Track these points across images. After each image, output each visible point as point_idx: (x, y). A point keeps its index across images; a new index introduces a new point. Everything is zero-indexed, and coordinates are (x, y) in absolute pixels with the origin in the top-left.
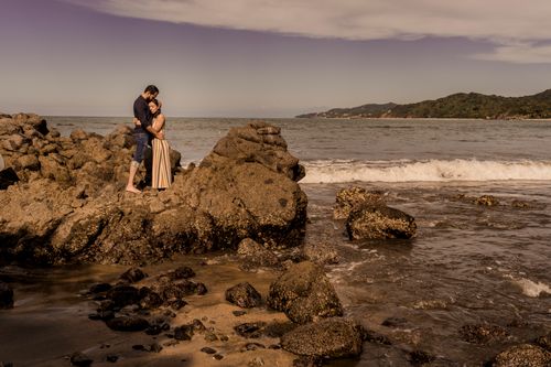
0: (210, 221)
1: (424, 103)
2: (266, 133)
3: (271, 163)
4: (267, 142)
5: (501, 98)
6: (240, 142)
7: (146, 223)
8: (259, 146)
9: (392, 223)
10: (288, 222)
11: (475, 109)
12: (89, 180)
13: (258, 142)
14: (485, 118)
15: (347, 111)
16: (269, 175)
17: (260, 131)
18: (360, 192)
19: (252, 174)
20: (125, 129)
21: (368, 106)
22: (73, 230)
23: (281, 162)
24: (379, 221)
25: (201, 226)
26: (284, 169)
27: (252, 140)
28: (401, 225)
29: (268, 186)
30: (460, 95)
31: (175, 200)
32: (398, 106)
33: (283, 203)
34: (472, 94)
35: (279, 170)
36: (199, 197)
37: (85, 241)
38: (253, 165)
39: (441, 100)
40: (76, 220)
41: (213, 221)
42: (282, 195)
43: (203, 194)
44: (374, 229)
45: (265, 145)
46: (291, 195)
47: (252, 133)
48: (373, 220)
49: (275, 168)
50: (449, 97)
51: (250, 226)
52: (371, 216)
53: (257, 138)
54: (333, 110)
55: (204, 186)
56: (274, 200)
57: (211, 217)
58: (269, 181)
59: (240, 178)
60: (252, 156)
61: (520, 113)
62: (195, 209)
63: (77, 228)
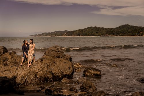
0: (52, 74)
1: (78, 30)
2: (58, 49)
3: (65, 58)
4: (59, 51)
5: (106, 29)
6: (52, 52)
7: (36, 75)
8: (57, 53)
9: (96, 72)
10: (71, 73)
11: (97, 33)
12: (12, 64)
13: (56, 51)
14: (100, 36)
15: (49, 33)
16: (65, 61)
17: (56, 48)
18: (79, 65)
19: (60, 61)
20: (3, 47)
21: (57, 32)
22: (22, 78)
23: (67, 57)
24: (92, 72)
25: (49, 75)
26: (68, 59)
27: (55, 51)
28: (98, 73)
29: (65, 64)
30: (91, 27)
31: (41, 69)
32: (69, 32)
33: (69, 68)
34: (95, 27)
35: (67, 59)
36: (47, 68)
37: (25, 81)
38: (60, 58)
39: (84, 29)
40: (21, 75)
41: (53, 74)
42: (69, 66)
43: (49, 67)
44: (91, 74)
45: (59, 52)
46: (71, 66)
47: (55, 49)
48: (91, 72)
49: (66, 59)
50: (87, 28)
51: (62, 75)
52: (90, 71)
53: (56, 50)
54: (43, 33)
55: (48, 65)
56: (67, 68)
57: (52, 73)
58: (65, 63)
59: (57, 62)
60: (59, 56)
61: (112, 34)
62: (47, 71)
63: (23, 77)
